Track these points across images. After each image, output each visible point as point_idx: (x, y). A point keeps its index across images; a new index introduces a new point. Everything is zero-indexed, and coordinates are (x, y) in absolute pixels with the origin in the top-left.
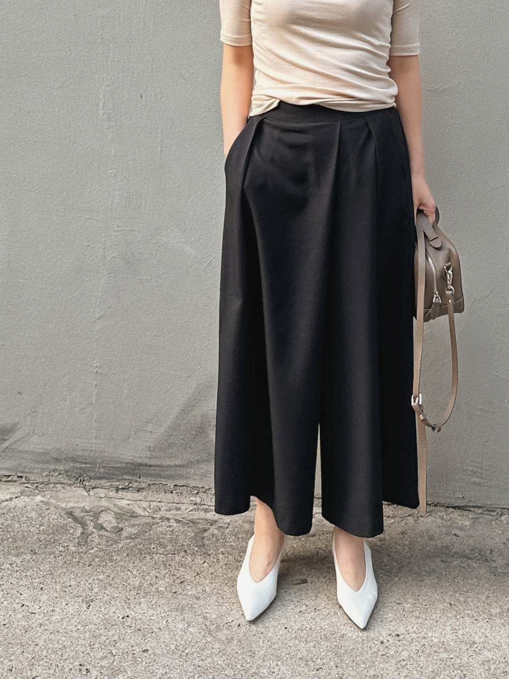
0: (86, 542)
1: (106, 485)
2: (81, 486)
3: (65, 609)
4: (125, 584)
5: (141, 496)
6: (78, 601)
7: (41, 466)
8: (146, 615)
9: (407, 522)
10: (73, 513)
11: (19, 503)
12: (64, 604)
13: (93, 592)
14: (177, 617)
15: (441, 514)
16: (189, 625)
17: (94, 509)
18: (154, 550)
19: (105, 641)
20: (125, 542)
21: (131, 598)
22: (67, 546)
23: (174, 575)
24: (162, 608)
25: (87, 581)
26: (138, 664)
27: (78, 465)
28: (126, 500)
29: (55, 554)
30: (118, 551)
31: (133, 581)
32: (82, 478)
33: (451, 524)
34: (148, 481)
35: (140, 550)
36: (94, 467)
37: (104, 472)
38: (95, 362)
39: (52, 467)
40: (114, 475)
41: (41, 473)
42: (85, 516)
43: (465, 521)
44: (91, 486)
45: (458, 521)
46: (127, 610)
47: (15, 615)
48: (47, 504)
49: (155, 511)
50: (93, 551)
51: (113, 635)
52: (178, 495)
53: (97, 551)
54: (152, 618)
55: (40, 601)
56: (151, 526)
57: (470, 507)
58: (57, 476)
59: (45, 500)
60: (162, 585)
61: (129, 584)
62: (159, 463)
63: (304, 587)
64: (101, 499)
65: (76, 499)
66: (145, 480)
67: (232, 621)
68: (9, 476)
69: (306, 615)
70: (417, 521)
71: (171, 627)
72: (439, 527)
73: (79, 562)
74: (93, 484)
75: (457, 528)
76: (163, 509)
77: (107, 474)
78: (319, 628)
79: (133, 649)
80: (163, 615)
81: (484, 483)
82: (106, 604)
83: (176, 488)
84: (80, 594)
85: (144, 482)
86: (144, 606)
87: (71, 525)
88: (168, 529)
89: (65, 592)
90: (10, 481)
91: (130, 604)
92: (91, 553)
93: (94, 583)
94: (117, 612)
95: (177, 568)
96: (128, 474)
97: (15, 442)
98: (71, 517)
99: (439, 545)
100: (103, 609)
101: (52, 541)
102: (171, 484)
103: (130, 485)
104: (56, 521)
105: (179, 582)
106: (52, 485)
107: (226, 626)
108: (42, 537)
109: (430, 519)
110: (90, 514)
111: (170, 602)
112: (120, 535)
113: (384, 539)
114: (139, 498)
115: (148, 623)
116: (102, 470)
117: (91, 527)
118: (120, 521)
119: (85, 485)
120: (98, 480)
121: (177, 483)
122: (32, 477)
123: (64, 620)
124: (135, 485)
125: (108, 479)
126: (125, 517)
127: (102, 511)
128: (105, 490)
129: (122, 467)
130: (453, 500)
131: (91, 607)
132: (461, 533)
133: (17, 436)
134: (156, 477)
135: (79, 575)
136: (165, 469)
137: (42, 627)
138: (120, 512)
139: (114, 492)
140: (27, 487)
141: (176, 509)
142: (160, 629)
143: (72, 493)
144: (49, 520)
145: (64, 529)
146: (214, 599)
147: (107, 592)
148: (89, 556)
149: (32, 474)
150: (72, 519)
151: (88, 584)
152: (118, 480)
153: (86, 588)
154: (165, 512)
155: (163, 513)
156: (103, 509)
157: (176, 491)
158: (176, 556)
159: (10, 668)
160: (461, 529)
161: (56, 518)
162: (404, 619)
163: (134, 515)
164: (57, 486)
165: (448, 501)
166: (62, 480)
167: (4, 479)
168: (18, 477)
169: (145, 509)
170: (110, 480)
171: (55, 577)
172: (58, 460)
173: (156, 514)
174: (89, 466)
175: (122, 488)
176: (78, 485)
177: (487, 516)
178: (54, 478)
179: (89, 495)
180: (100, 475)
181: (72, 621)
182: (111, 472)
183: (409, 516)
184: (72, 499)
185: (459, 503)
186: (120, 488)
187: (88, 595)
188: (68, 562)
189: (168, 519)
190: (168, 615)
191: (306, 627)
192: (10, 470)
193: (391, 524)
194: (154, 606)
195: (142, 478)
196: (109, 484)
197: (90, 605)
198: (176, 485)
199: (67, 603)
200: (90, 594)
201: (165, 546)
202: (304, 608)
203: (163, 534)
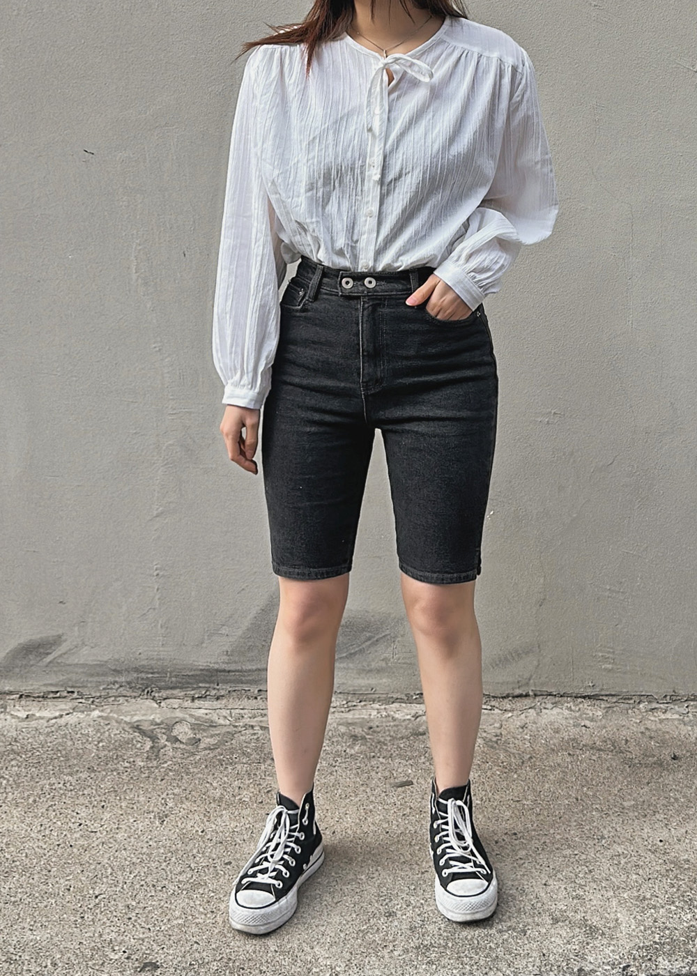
0: (157, 756)
1: (180, 695)
2: (149, 697)
3: (134, 826)
4: (204, 797)
5: (221, 704)
6: (149, 817)
7: (96, 679)
8: (228, 827)
9: (528, 714)
10: (140, 727)
11: (71, 719)
12: (131, 820)
13: (168, 807)
15: (569, 705)
17: (165, 721)
18: (237, 760)
19: (182, 856)
20: (203, 753)
21: (211, 811)
22: (134, 761)
23: (260, 784)
24: (247, 819)
25: (159, 796)
26: (220, 877)
27: (143, 675)
28: (203, 710)
30: (196, 763)
31: (213, 793)
32: (149, 689)
33: (581, 715)
34: (228, 687)
35: (219, 760)
36: (164, 677)
37: (177, 681)
39: (110, 679)
41: (97, 687)
42: (155, 729)
43: (597, 711)
44: (161, 697)
45: (589, 712)
46: (207, 823)
47: (71, 835)
48: (106, 718)
49: (237, 719)
50: (165, 765)
51: (191, 850)
53: (171, 765)
54: (235, 830)
55: (102, 819)
56: (233, 735)
57: (602, 695)
58: (118, 688)
59: (104, 714)
60: (246, 795)
61: (208, 797)
62: (240, 668)
63: (409, 789)
64: (174, 710)
65: (143, 712)
66: (224, 687)
68: (57, 692)
69: (411, 818)
70: (541, 714)
72: (566, 718)
73: (149, 777)
74: (164, 695)
75: (587, 719)
76: (246, 716)
77: (180, 683)
79: (215, 862)
80: (247, 826)
81: (618, 669)
83: (261, 693)
84: (151, 809)
85: (223, 689)
87: (139, 739)
88: (252, 737)
89: (133, 808)
90: (59, 697)
91: (209, 817)
92: (163, 767)
93: (169, 798)
95: (263, 777)
96: (204, 681)
97: (61, 655)
98: (138, 731)
99: (566, 738)
100: (179, 824)
101: (115, 757)
102: (254, 690)
103: (208, 693)
104: (119, 736)
105: (266, 791)
106: (112, 699)
109: (555, 711)
110: (162, 726)
112: (197, 746)
113: (501, 734)
114: (219, 706)
116: (173, 679)
117: (163, 740)
118: (197, 732)
119: (154, 696)
120: (171, 691)
122: (86, 691)
124: (213, 692)
125: (181, 688)
126: (202, 727)
127: (177, 722)
128: (179, 700)
129: (197, 675)
130: (582, 690)
131: (165, 822)
132: (592, 724)
133: (63, 648)
134: (238, 683)
135: (150, 790)
136: (246, 674)
137: (104, 845)
138: (196, 722)
139: (189, 702)
140: (81, 703)
141: (261, 715)
142: (244, 840)
143: (137, 705)
144: (109, 735)
145: (129, 744)
147: (184, 806)
148: (161, 770)
149: (86, 689)
150: (139, 733)
151: (160, 799)
152: (194, 689)
153: (159, 804)
154: (249, 719)
155: (247, 720)
156: (177, 720)
158: (262, 764)
159: (68, 887)
160: (592, 720)
161: (119, 733)
163: (213, 725)
164: (118, 699)
165: (576, 691)
166: (124, 693)
167: (51, 695)
168: (68, 692)
169: (225, 717)
170: (184, 690)
171: (120, 794)
172: (117, 672)
173: (240, 722)
174: (158, 675)
175: (198, 697)
176: (145, 697)
177: (622, 704)
178: (114, 691)
179: (160, 706)
180: (172, 685)
181: (142, 837)
182: (184, 680)
183: (530, 708)
184: (138, 712)
185: (589, 692)
186: (196, 696)
187: (161, 810)
188: (135, 778)
189: (252, 727)
190: (253, 826)
191: (410, 830)
192: (57, 685)
193: (509, 718)
194: (238, 818)
195: (220, 685)
196: (183, 693)
198: (260, 691)
199: (135, 819)
200: (163, 809)
201: (248, 755)
202: (408, 810)
203: (246, 742)
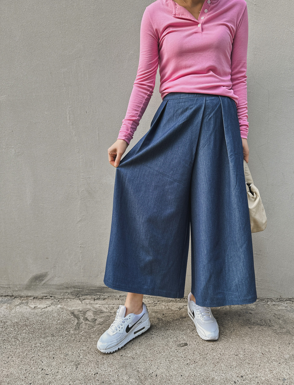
0: (79, 328)
1: (89, 298)
3: (64, 370)
6: (72, 365)
7: (60, 291)
8: (107, 371)
10: (74, 313)
11: (49, 309)
12: (64, 367)
13: (80, 358)
14: (123, 372)
16: (130, 377)
17: (83, 310)
20: (97, 327)
21: (99, 361)
22: (70, 331)
25: (77, 351)
27: (76, 289)
28: (98, 304)
29: (63, 336)
30: (94, 332)
32: (78, 295)
34: (108, 295)
36: (83, 290)
38: (79, 242)
39: (65, 291)
40: (92, 293)
41: (60, 294)
42: (79, 314)
43: (252, 306)
44: (83, 299)
45: (249, 306)
46: (97, 369)
47: (37, 376)
48: (62, 308)
49: (111, 309)
50: (81, 333)
52: (122, 301)
53: (84, 333)
54: (110, 373)
56: (110, 317)
58: (68, 295)
59: (62, 307)
64: (87, 305)
65: (76, 306)
66: (106, 295)
67: (153, 373)
68: (47, 296)
71: (120, 379)
73: (74, 340)
74: (84, 298)
75: (250, 309)
76: (115, 308)
77: (89, 293)
78: (199, 374)
80: (116, 371)
82: (86, 366)
83: (120, 297)
84: (73, 360)
86: (106, 365)
87: (73, 319)
90: (47, 299)
91: (98, 365)
92: (80, 334)
93: (81, 353)
94: (91, 371)
96: (99, 292)
97: (47, 281)
98: (73, 315)
99: (245, 319)
100: (84, 369)
101: (63, 329)
102: (118, 296)
103: (100, 297)
104: (66, 317)
106: (66, 299)
107: (149, 376)
108: (58, 326)
110: (82, 312)
111: (119, 362)
112: (95, 323)
114: (104, 303)
115: (108, 377)
116: (87, 291)
117: (82, 320)
118: (95, 315)
119: (80, 298)
120: (86, 296)
121: (121, 295)
122: (56, 296)
123: (63, 378)
124: (102, 297)
126: (98, 313)
127: (87, 311)
128: (89, 300)
129: (96, 289)
132: (253, 312)
133: (48, 278)
134: (112, 293)
135: (74, 348)
138: (95, 310)
139: (93, 300)
140: (54, 301)
142: (114, 381)
143: (74, 302)
144: (62, 317)
145: (69, 321)
146: (142, 358)
148: (79, 336)
149: (56, 295)
150: (73, 316)
152: (95, 295)
153: (76, 356)
156: (88, 309)
157: (121, 299)
161: (66, 315)
162: (242, 365)
163: (102, 312)
164: (67, 299)
166: (70, 297)
167: (44, 298)
168: (50, 296)
169: (107, 308)
170: (91, 296)
171: (62, 350)
172: (67, 288)
173: (112, 311)
174: (81, 289)
176: (77, 299)
177: (261, 303)
178: (66, 296)
179: (82, 303)
180: (86, 294)
181: (67, 379)
184: (74, 306)
186: (96, 299)
188: (69, 340)
190: (118, 371)
191: (192, 374)
192: (46, 293)
194: (111, 365)
197: (78, 367)
199: (66, 366)
200: (78, 360)
202: (189, 361)
